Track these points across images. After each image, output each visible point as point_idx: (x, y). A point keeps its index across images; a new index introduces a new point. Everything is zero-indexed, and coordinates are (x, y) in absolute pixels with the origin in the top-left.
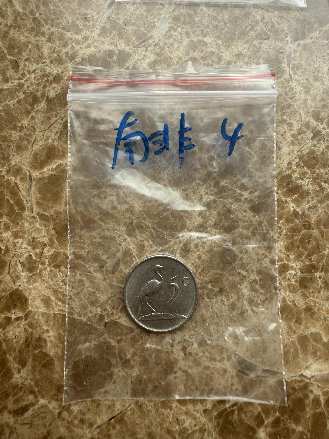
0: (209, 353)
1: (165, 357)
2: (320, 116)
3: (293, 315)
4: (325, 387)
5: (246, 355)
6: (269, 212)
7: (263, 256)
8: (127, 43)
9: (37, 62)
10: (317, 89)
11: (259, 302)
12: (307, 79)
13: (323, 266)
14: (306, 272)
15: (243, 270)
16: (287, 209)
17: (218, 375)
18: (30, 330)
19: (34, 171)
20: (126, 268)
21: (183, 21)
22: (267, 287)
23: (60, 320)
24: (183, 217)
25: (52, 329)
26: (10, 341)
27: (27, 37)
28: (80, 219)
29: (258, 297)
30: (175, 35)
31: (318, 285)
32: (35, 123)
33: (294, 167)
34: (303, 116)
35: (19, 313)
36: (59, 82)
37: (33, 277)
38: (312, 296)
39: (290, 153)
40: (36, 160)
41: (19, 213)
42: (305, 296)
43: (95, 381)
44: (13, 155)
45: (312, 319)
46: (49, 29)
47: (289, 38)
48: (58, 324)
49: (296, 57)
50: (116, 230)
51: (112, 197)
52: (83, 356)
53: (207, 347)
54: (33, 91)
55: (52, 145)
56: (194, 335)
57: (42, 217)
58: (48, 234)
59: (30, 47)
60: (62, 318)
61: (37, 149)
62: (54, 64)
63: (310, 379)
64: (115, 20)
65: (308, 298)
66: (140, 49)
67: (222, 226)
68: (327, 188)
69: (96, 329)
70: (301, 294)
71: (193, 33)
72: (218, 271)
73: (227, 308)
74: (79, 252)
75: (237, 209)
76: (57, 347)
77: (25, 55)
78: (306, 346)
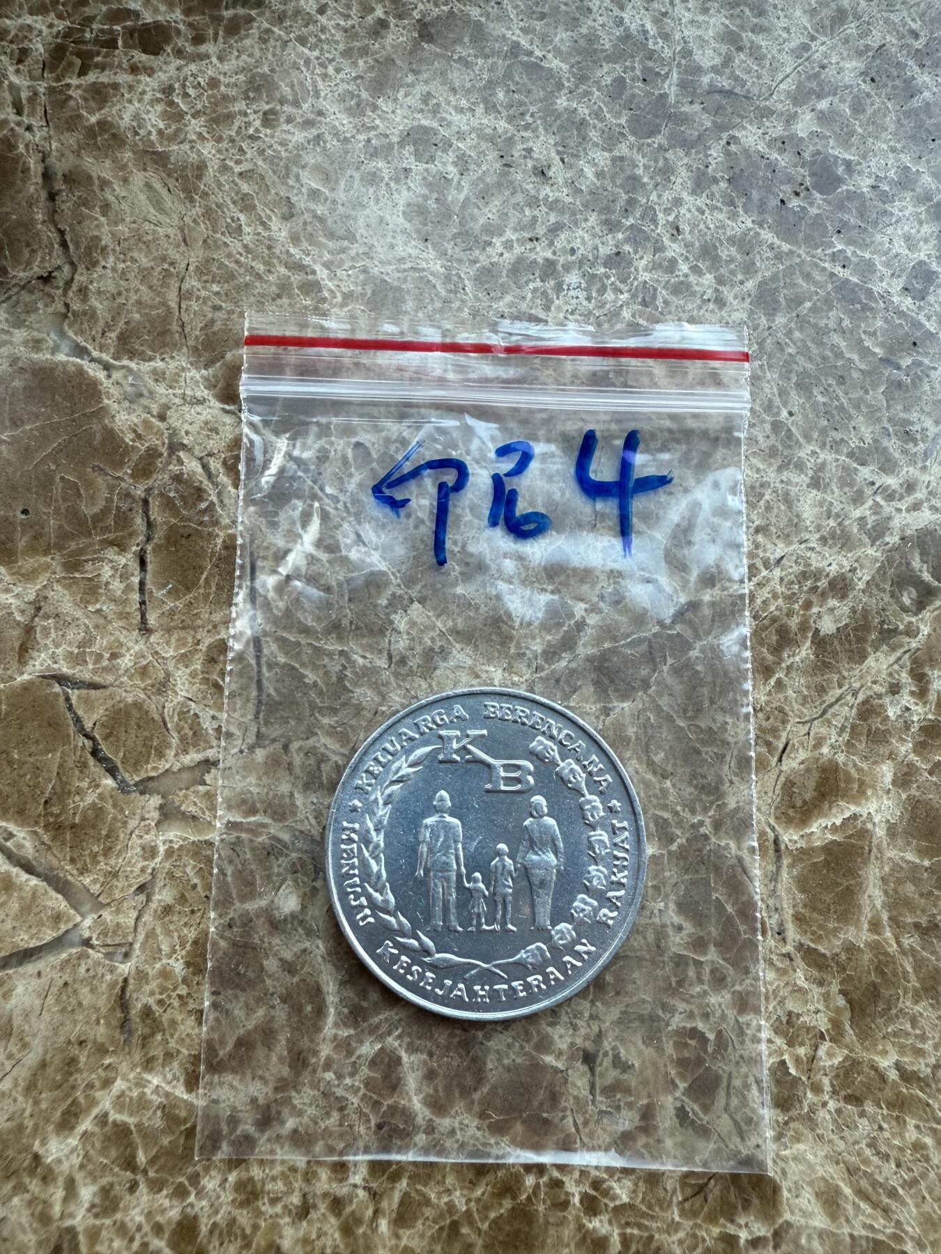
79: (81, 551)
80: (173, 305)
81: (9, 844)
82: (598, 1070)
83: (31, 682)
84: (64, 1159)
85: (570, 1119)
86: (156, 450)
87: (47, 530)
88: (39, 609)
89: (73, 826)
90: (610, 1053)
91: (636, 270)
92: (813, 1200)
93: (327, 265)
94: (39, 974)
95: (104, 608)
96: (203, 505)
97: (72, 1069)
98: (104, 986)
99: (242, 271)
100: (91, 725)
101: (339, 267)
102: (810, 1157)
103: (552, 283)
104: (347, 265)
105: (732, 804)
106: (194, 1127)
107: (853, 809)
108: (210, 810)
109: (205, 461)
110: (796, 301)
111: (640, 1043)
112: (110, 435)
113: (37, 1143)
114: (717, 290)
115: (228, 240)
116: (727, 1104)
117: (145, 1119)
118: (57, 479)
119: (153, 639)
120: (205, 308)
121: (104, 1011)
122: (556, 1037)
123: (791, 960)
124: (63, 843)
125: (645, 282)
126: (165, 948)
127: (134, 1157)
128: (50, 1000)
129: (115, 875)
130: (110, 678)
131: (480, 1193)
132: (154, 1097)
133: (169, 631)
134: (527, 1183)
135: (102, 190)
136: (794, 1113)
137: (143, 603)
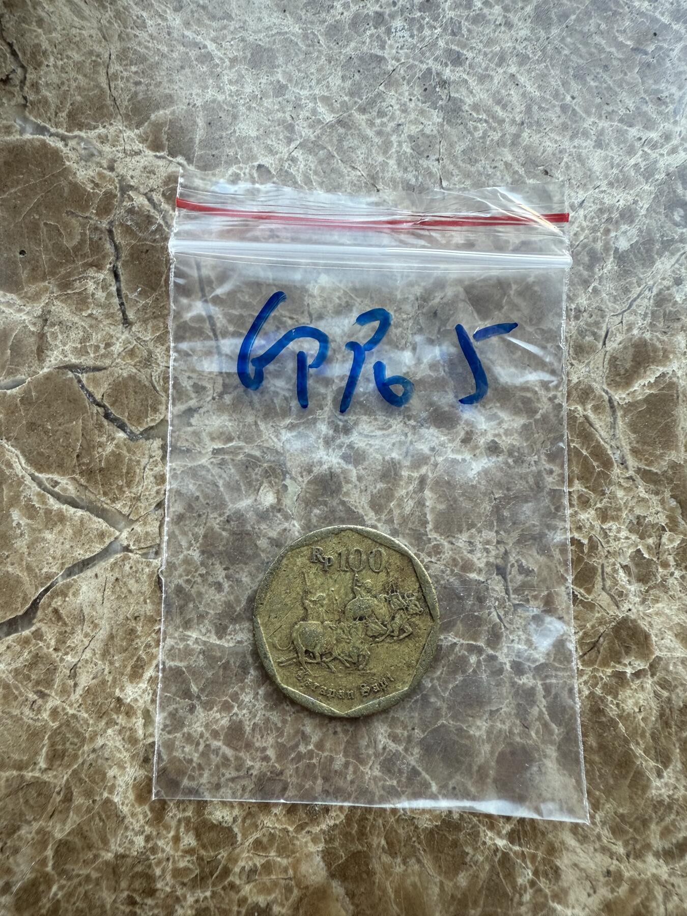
26: (632, 719)
27: (556, 142)
36: (632, 222)
44: (572, 365)
54: (586, 240)
55: (640, 339)
57: (647, 476)
59: (565, 159)
77: (559, 176)
79: (70, 274)
80: (105, 86)
81: (57, 489)
82: (509, 577)
83: (50, 373)
84: (139, 698)
85: (494, 613)
86: (111, 193)
87: (41, 262)
88: (46, 320)
89: (101, 470)
90: (516, 565)
91: (444, 10)
92: (673, 639)
93: (214, 40)
94: (96, 576)
95: (94, 312)
96: (153, 228)
97: (133, 637)
98: (145, 576)
99: (151, 53)
100: (100, 397)
101: (223, 39)
102: (667, 611)
103: (383, 29)
104: (229, 38)
105: (575, 380)
106: (228, 662)
107: (662, 369)
108: (199, 443)
109: (149, 195)
110: (565, 16)
111: (535, 554)
112: (76, 188)
113: (117, 690)
114: (505, 17)
115: (137, 32)
116: (604, 585)
117: (191, 662)
118: (42, 225)
119: (134, 329)
120: (129, 84)
121: (148, 594)
122: (475, 560)
123: (634, 480)
124: (96, 482)
125: (451, 18)
126: (184, 544)
127: (189, 690)
128: (108, 592)
129: (138, 499)
130: (108, 362)
131: (439, 673)
132: (195, 646)
133: (145, 321)
134: (472, 661)
135: (35, 9)
136: (651, 584)
137: (122, 304)
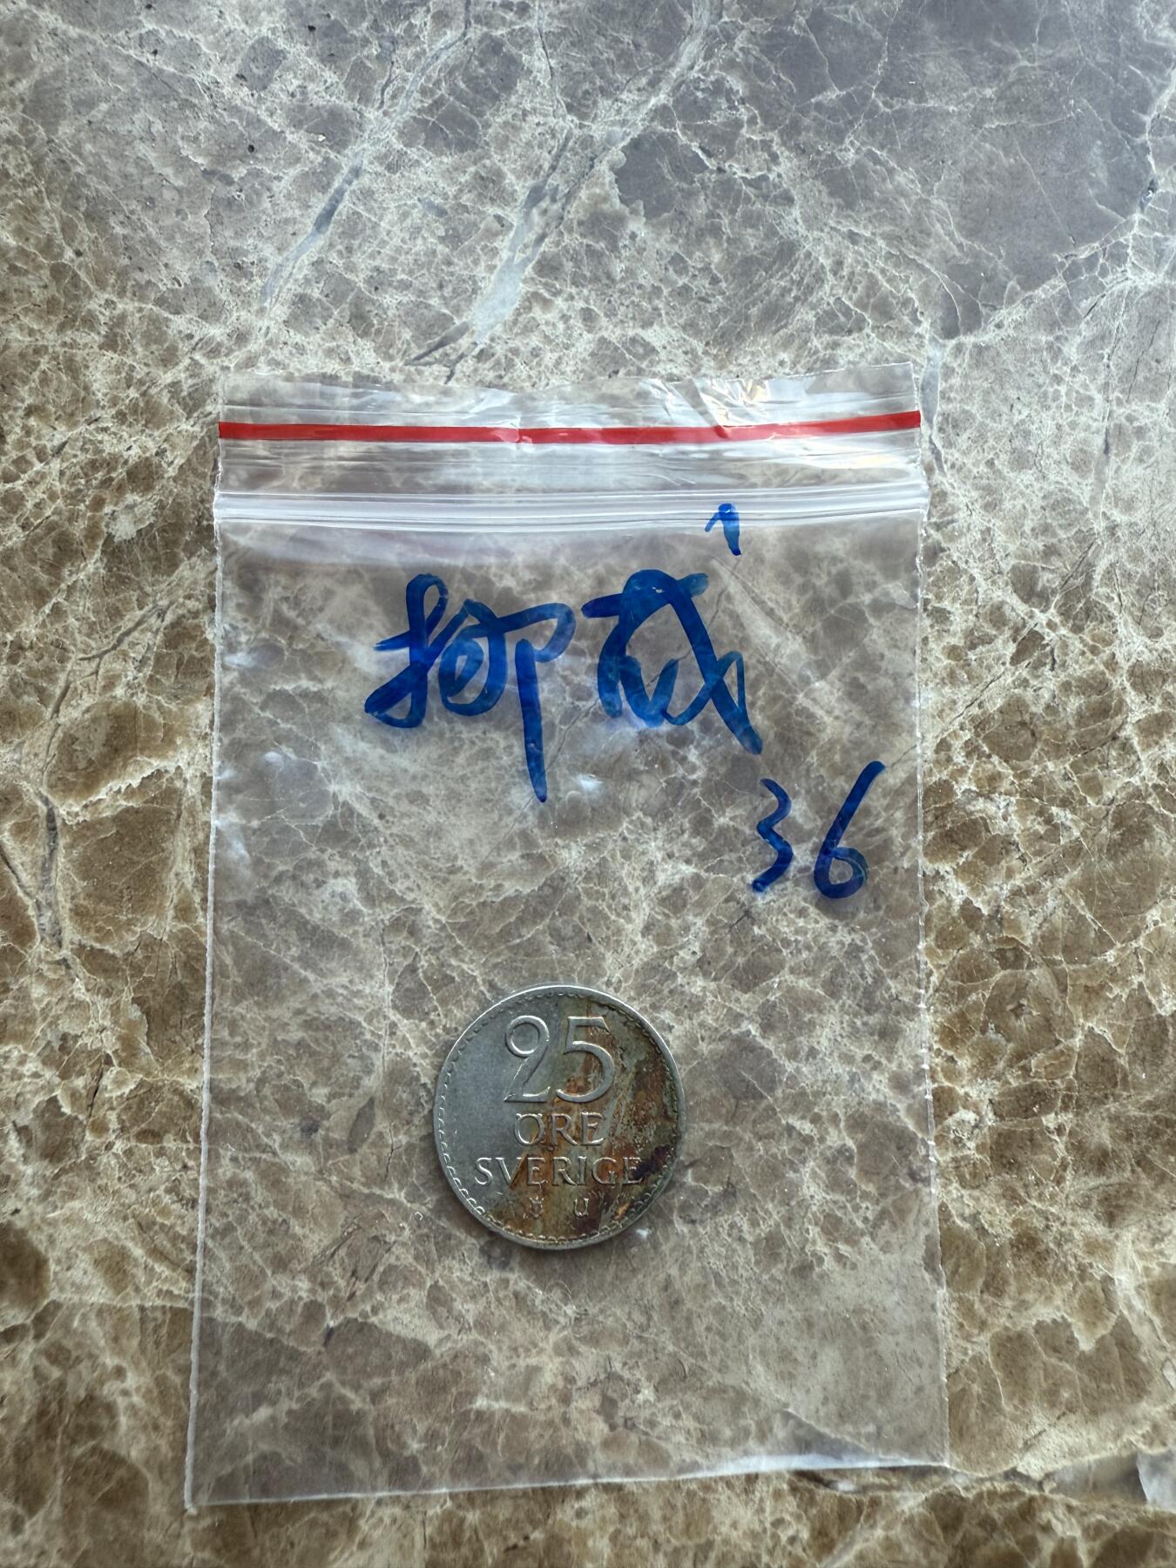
0: (697, 1418)
1: (543, 1442)
2: (1036, 584)
3: (975, 1266)
4: (1092, 1511)
5: (822, 1414)
6: (881, 913)
7: (868, 1066)
8: (385, 351)
9: (70, 419)
10: (1022, 493)
11: (860, 1224)
12: (990, 463)
13: (1069, 1089)
14: (1013, 1114)
15: (803, 1118)
16: (941, 901)
17: (728, 1492)
18: (56, 1373)
19: (65, 797)
20: (396, 1130)
21: (575, 275)
22: (885, 1171)
23: (164, 1331)
24: (589, 939)
25: (136, 1364)
28: (229, 961)
29: (856, 1208)
30: (547, 323)
31: (1054, 1157)
32: (66, 629)
33: (959, 758)
34: (982, 585)
35: (12, 1312)
37: (64, 1179)
38: (1035, 1194)
39: (942, 711)
40: (70, 761)
41: (12, 949)
42: (1011, 1197)
43: (292, 1545)
45: (1039, 1275)
46: (109, 304)
47: (925, 327)
48: (157, 1344)
49: (951, 387)
50: (358, 994)
51: (341, 881)
52: (250, 1458)
53: (689, 1397)
56: (640, 1355)
58: (116, 1023)
60: (172, 1322)
61: (73, 721)
62: (130, 425)
63: (1040, 1485)
64: (341, 270)
65: (1023, 1202)
66: (427, 370)
67: (725, 968)
68: (1068, 823)
69: (294, 1356)
70: (1000, 1191)
71: (606, 315)
72: (716, 1126)
73: (751, 1252)
74: (230, 1080)
75: (775, 906)
76: (156, 1428)
78: (1024, 1369)
